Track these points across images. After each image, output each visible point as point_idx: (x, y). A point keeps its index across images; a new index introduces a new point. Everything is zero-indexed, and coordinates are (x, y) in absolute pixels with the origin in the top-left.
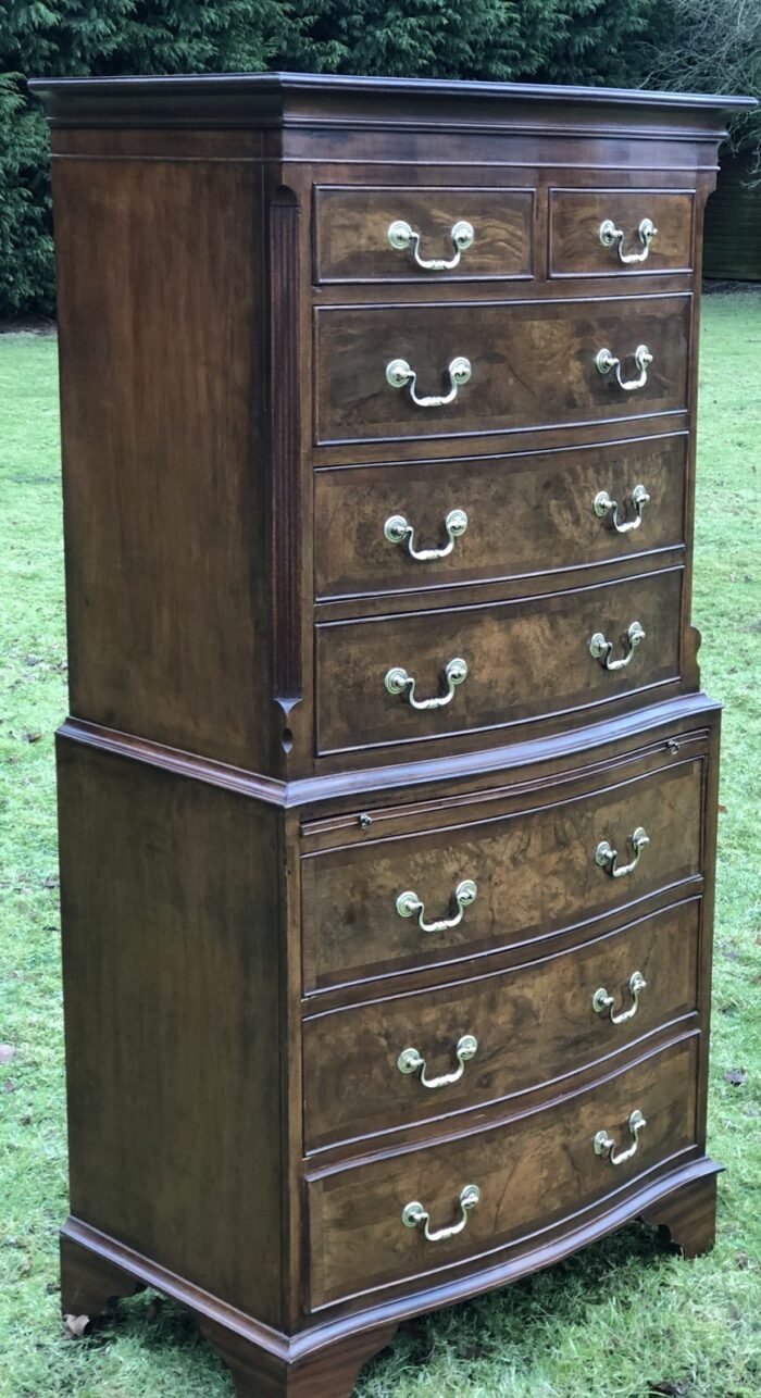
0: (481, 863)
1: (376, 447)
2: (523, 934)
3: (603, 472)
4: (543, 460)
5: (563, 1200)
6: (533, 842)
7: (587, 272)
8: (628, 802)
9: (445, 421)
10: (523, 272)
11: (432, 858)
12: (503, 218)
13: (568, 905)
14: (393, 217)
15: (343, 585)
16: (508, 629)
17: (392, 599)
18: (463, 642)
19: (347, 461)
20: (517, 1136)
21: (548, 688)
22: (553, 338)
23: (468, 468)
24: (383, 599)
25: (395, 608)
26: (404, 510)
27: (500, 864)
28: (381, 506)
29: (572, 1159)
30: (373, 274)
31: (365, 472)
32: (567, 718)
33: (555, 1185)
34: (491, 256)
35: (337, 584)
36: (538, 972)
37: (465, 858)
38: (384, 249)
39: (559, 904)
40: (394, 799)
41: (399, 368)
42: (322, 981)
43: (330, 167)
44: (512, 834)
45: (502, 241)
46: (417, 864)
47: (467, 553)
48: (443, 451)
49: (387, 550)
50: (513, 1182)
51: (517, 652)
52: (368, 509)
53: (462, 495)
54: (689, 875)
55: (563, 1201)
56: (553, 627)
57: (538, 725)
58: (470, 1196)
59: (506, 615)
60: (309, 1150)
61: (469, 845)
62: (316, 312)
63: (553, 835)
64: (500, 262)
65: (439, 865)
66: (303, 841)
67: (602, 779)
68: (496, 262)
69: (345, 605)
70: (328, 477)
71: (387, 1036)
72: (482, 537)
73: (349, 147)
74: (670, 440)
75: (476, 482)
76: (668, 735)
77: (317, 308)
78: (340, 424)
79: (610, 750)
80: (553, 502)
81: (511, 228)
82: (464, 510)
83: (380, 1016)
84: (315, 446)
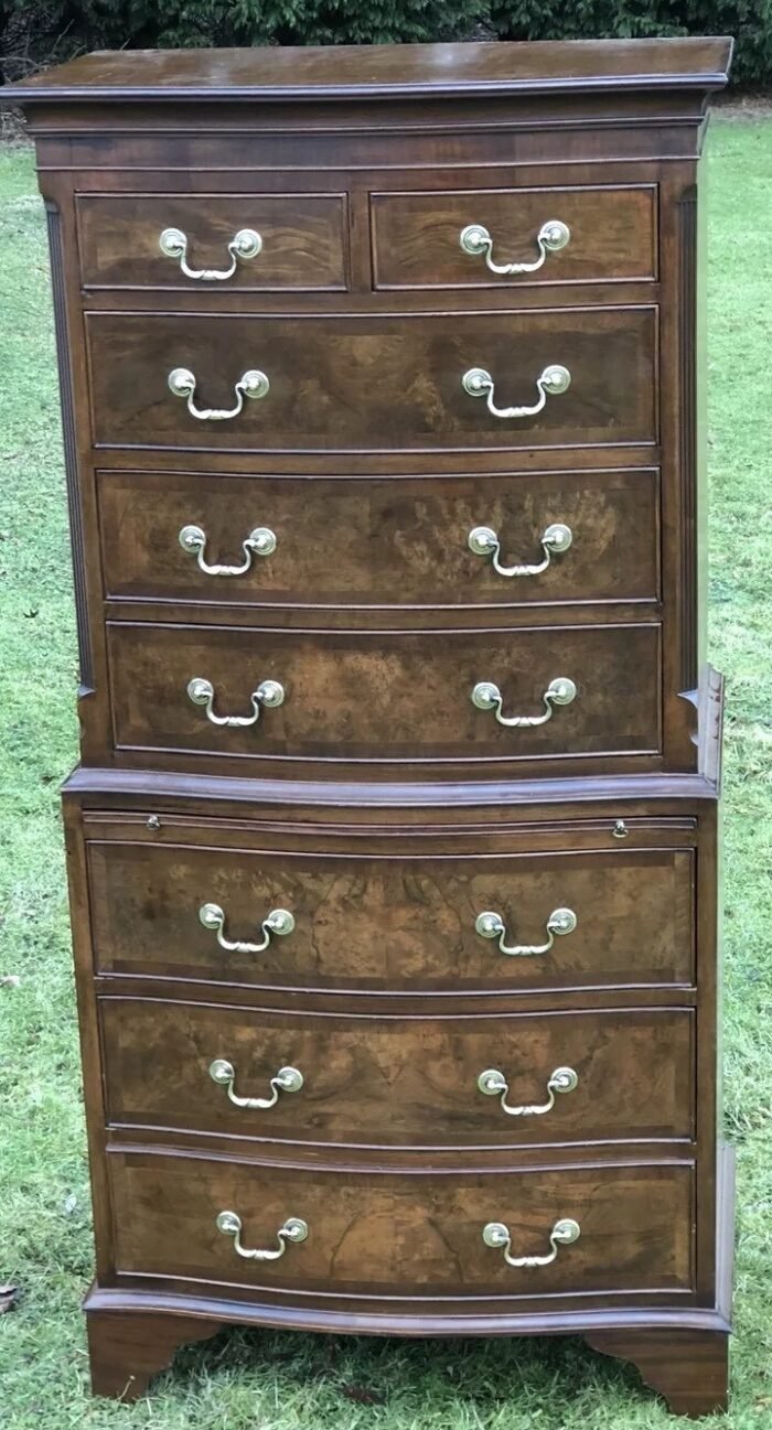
0: (300, 895)
1: (165, 455)
2: (362, 984)
3: (484, 507)
4: (380, 486)
5: (432, 1277)
6: (370, 889)
7: (440, 283)
8: (537, 877)
9: (240, 435)
10: (335, 283)
11: (238, 877)
12: (300, 224)
13: (428, 969)
14: (164, 225)
15: (136, 587)
16: (340, 661)
17: (192, 609)
18: (277, 664)
19: (132, 465)
20: (358, 1189)
21: (400, 731)
22: (386, 355)
23: (275, 487)
24: (182, 607)
25: (196, 618)
26: (201, 521)
27: (325, 902)
28: (176, 514)
29: (445, 1240)
30: (146, 281)
31: (156, 479)
32: (437, 769)
33: (417, 1257)
34: (287, 266)
35: (130, 584)
36: (384, 1028)
37: (277, 887)
38: (156, 256)
39: (417, 964)
40: (193, 808)
41: (182, 378)
42: (119, 966)
43: (94, 174)
44: (340, 876)
45: (298, 249)
46: (221, 879)
47: (279, 574)
48: (245, 465)
49: (184, 559)
50: (353, 1236)
51: (353, 684)
52: (162, 515)
53: (270, 516)
54: (673, 981)
55: (430, 1278)
56: (406, 666)
57: (385, 768)
58: (295, 1229)
59: (334, 645)
60: (113, 1122)
61: (284, 875)
62: (86, 317)
63: (401, 888)
64: (300, 272)
65: (247, 886)
66: (85, 826)
67: (483, 843)
68: (294, 272)
69: (140, 607)
70: (116, 480)
71: (197, 1040)
72: (297, 560)
73: (113, 154)
74: (620, 476)
75: (284, 502)
76: (619, 813)
77: (86, 313)
78: (121, 429)
79: (495, 814)
80: (398, 533)
81: (311, 235)
82: (272, 528)
83: (188, 1019)
84: (93, 447)
